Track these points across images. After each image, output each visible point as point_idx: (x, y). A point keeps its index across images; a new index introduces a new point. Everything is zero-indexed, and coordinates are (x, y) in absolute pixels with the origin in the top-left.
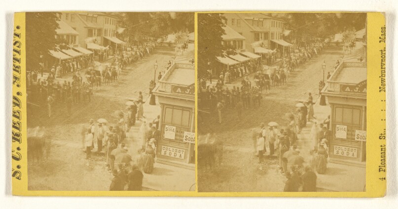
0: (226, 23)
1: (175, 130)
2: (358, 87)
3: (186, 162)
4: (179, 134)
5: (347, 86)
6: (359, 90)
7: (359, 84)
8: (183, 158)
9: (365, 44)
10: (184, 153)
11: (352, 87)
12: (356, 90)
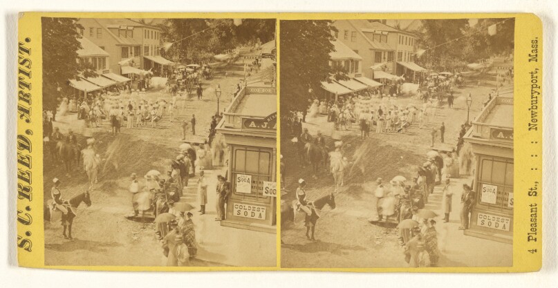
0: (82, 33)
1: (496, 190)
2: (267, 121)
3: (268, 224)
4: (500, 196)
5: (253, 120)
6: (268, 126)
7: (269, 117)
8: (263, 217)
9: (275, 62)
10: (265, 211)
11: (259, 122)
12: (264, 125)
